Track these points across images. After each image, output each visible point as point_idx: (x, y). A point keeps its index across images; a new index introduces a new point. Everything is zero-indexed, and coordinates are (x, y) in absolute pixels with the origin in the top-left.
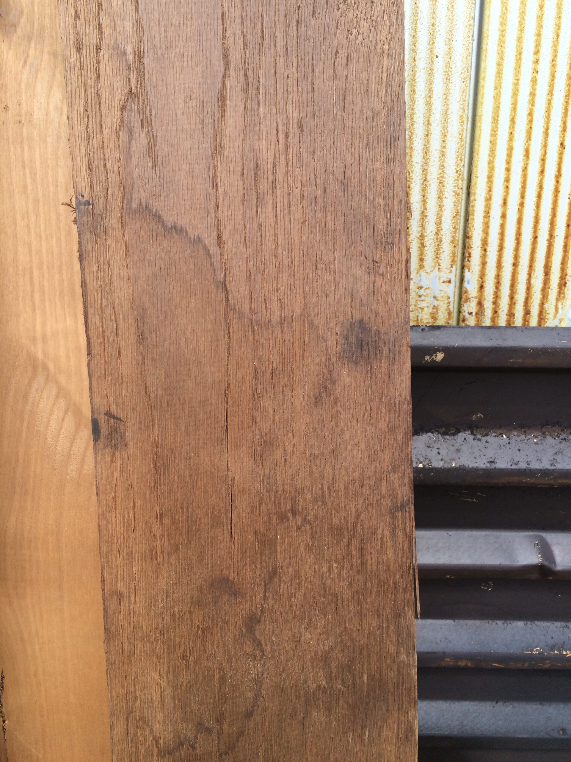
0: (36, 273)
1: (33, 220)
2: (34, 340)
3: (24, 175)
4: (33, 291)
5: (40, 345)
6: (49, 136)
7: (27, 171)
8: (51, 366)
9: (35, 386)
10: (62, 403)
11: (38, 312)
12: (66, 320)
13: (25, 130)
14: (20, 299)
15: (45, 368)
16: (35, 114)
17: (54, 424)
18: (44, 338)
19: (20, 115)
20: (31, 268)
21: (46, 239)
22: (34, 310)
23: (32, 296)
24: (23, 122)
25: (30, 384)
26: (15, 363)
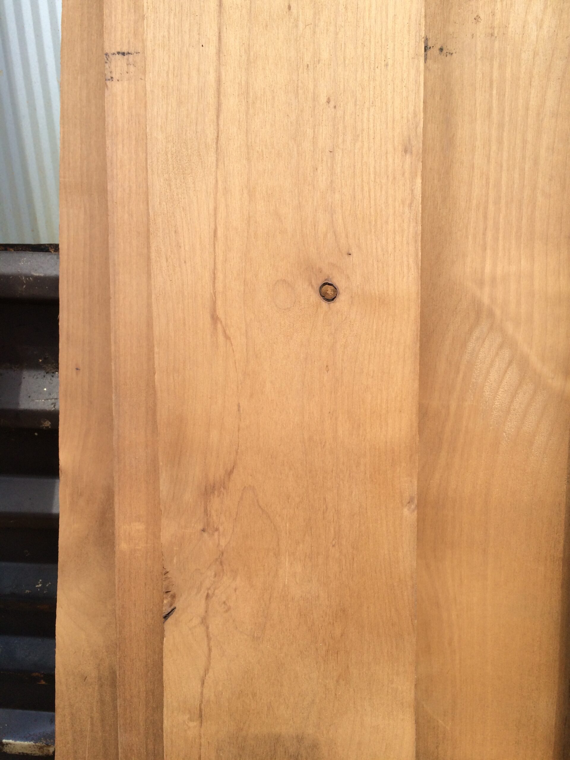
0: (491, 208)
1: (494, 148)
2: (481, 283)
3: (491, 95)
4: (485, 229)
5: (487, 289)
6: (525, 52)
7: (495, 92)
8: (498, 312)
9: (476, 333)
10: (506, 353)
11: (489, 252)
12: (521, 262)
13: (497, 44)
14: (470, 237)
15: (491, 314)
16: (510, 26)
17: (493, 376)
18: (493, 280)
19: (493, 28)
20: (487, 202)
21: (508, 170)
22: (484, 249)
23: (484, 234)
24: (496, 35)
25: (471, 331)
26: (456, 309)
